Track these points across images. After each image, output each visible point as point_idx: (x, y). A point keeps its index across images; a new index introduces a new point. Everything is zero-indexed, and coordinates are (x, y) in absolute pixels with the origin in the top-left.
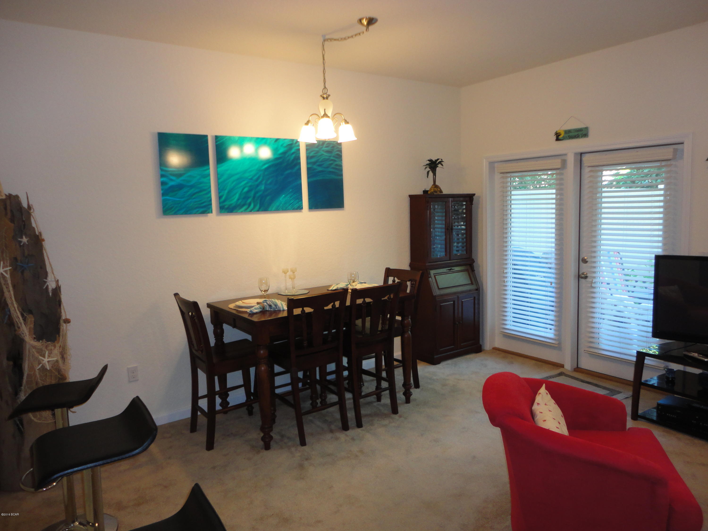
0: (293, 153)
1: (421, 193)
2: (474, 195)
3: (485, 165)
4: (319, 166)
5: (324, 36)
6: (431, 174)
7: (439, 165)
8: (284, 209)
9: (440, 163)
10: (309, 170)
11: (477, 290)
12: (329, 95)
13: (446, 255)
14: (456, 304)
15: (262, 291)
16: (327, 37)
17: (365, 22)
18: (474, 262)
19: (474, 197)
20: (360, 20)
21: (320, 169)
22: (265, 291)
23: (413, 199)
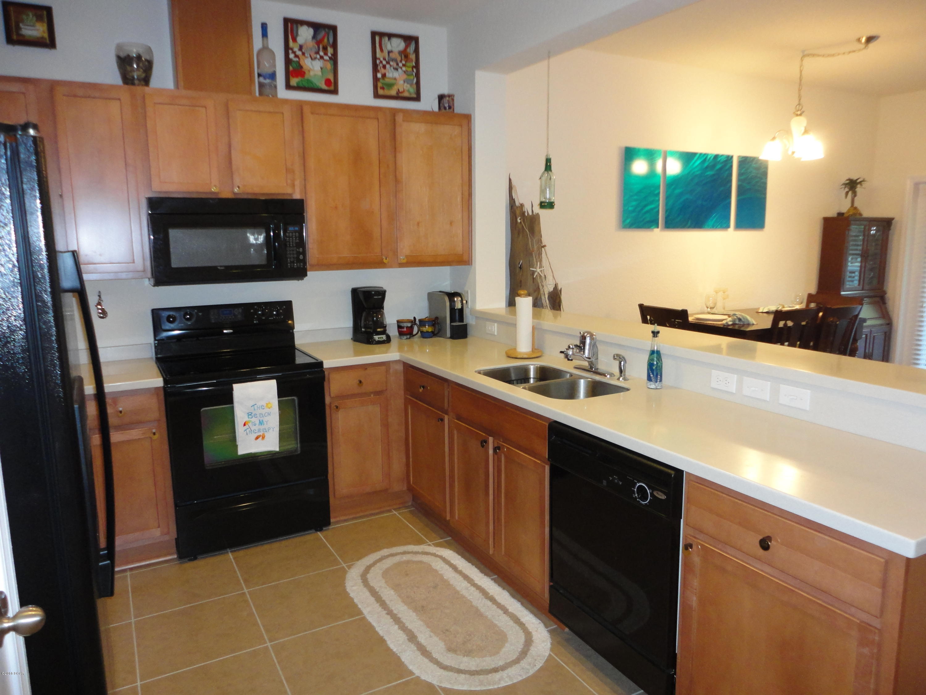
0: (727, 170)
1: (835, 215)
2: (893, 219)
3: (909, 186)
4: (749, 183)
5: (803, 51)
6: (850, 193)
7: (859, 186)
8: (714, 227)
9: (860, 182)
10: (739, 188)
11: (888, 324)
12: (803, 112)
13: (859, 285)
14: (868, 337)
15: (708, 308)
16: (806, 53)
17: (864, 40)
18: (886, 294)
19: (893, 222)
20: (859, 40)
21: (748, 187)
22: (711, 308)
23: (827, 221)
